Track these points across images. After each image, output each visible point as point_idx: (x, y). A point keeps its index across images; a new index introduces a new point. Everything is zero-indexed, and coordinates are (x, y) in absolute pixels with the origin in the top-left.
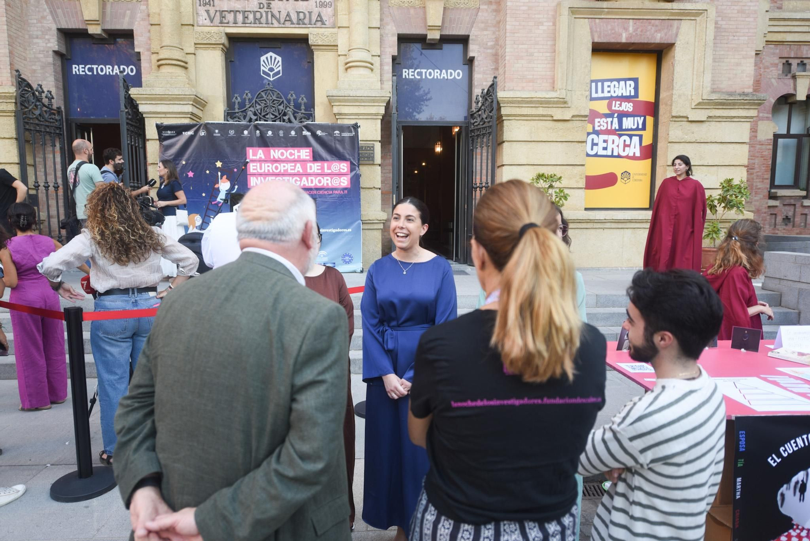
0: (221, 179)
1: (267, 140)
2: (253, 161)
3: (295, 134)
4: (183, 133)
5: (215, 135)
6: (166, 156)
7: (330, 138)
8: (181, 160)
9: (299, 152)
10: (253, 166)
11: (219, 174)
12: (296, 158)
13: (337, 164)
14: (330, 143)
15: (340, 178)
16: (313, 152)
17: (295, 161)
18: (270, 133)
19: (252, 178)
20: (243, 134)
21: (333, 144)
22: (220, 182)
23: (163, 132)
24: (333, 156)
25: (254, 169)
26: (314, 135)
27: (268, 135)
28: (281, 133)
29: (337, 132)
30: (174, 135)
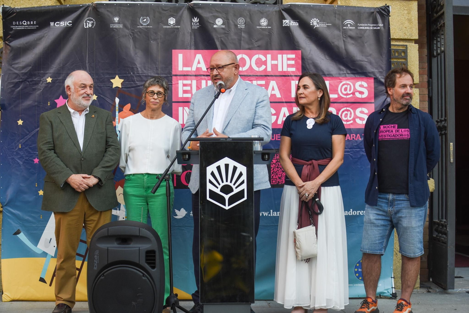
0: (120, 110)
1: (214, 35)
2: (185, 76)
3: (267, 26)
4: (52, 24)
5: (112, 26)
6: (16, 69)
7: (336, 32)
8: (44, 75)
9: (274, 58)
10: (184, 85)
11: (117, 100)
12: (269, 69)
13: (348, 82)
14: (336, 43)
15: (354, 109)
16: (303, 59)
17: (265, 76)
18: (219, 22)
19: (180, 109)
20: (167, 24)
21: (341, 45)
22: (117, 117)
23: (14, 23)
24: (342, 67)
25: (185, 92)
26: (305, 26)
27: (215, 26)
28: (241, 23)
29: (349, 22)
30: (34, 27)
